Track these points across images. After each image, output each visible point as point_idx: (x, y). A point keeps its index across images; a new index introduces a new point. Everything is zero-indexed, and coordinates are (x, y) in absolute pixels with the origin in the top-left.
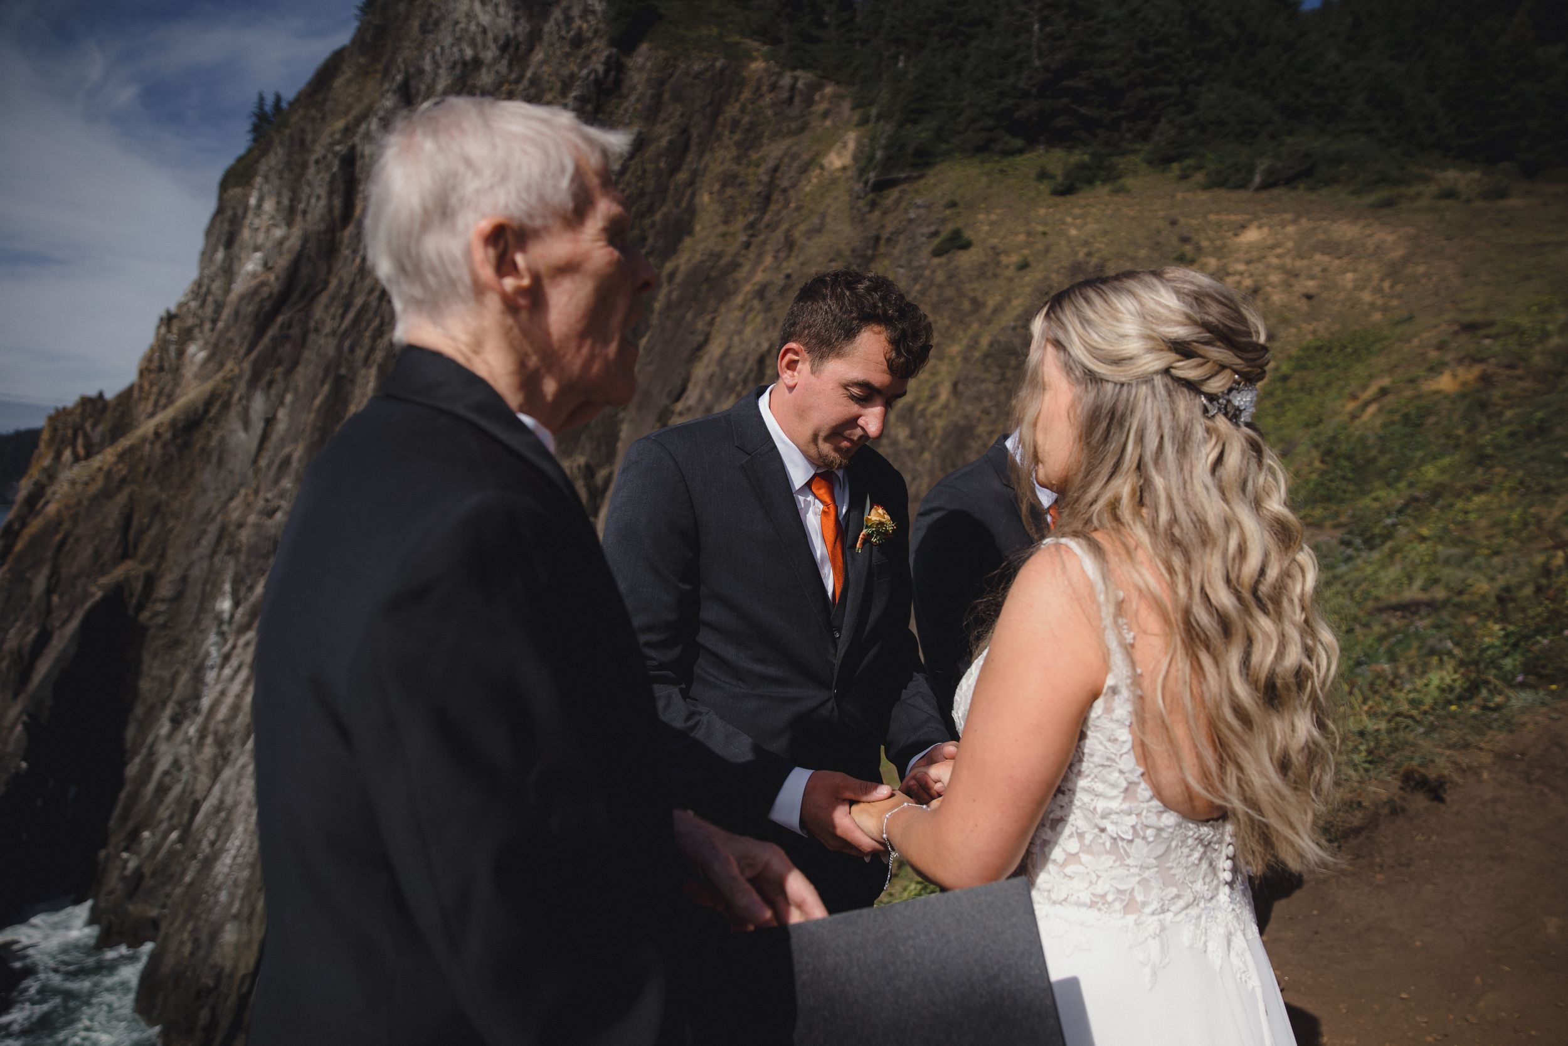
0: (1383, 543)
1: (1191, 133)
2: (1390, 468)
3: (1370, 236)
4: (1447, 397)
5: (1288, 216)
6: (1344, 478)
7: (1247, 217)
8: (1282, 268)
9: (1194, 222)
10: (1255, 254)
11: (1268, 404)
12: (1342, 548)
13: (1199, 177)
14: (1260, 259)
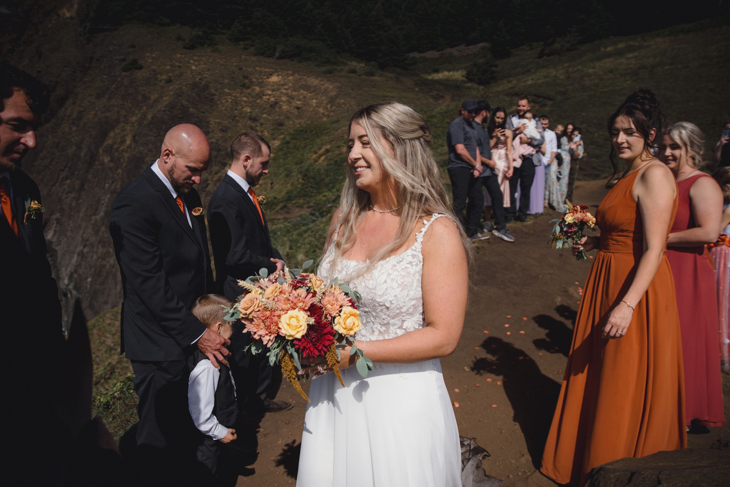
0: (327, 214)
2: (329, 183)
3: (323, 85)
5: (290, 72)
6: (311, 187)
7: (273, 70)
8: (287, 94)
9: (250, 70)
10: (276, 87)
11: (280, 153)
12: (311, 216)
13: (252, 49)
14: (278, 90)
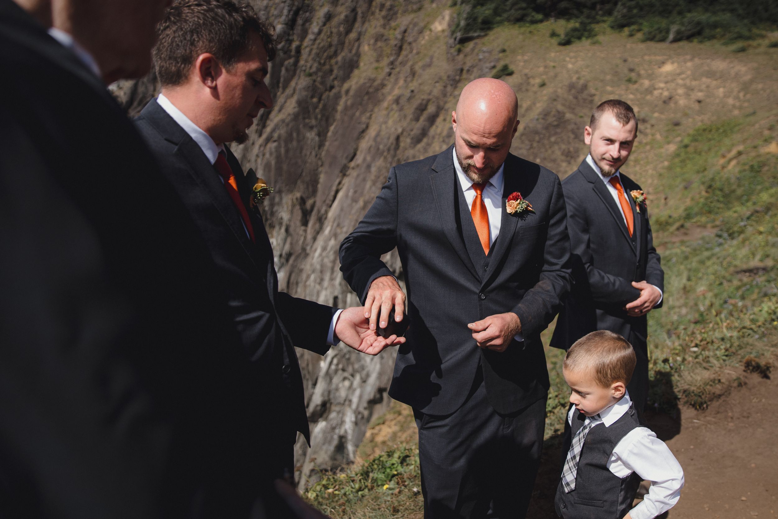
0: (739, 235)
1: (635, 11)
2: (742, 196)
3: (733, 67)
4: (774, 156)
5: (688, 57)
6: (718, 201)
7: (665, 57)
8: (685, 86)
9: (637, 60)
10: (670, 78)
11: (677, 160)
12: (717, 239)
13: (639, 35)
14: (673, 80)
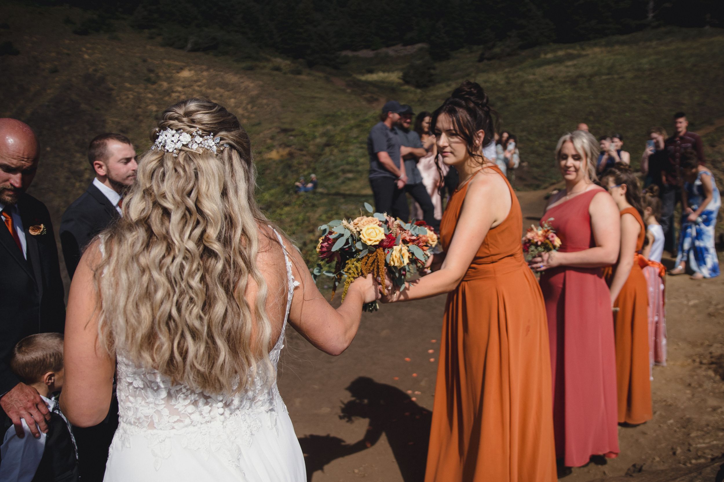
3: (242, 82)
4: (274, 161)
5: (204, 67)
7: (184, 64)
9: (156, 62)
10: (187, 83)
13: (159, 39)
14: (190, 86)
